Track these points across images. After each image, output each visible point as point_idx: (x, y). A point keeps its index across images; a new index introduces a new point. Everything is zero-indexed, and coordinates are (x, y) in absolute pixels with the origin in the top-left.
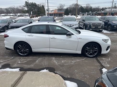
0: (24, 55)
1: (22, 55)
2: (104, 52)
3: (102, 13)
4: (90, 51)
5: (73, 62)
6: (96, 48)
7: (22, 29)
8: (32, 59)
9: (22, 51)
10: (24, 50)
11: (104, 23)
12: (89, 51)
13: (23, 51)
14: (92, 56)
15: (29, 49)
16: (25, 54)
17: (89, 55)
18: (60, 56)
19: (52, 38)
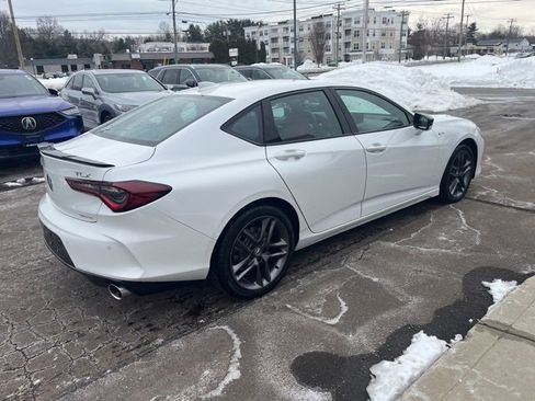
6: (468, 163)
7: (226, 127)
18: (381, 230)
19: (373, 151)
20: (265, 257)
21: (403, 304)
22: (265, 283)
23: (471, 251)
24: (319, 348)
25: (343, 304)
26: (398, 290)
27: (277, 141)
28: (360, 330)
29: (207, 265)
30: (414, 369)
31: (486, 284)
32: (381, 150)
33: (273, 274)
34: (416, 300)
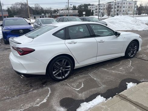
4: (131, 51)
5: (131, 67)
6: (136, 47)
8: (85, 79)
17: (131, 55)
18: (104, 65)
19: (100, 42)
20: (64, 70)
21: (99, 87)
22: (63, 77)
23: (128, 73)
24: (70, 96)
25: (83, 85)
26: (100, 82)
27: (69, 38)
28: (84, 93)
29: (45, 71)
30: (92, 106)
31: (127, 83)
32: (103, 42)
33: (66, 75)
34: (104, 86)
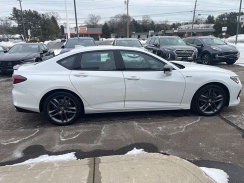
0: (65, 121)
1: (60, 121)
2: (234, 102)
3: (175, 33)
4: (208, 103)
5: (182, 128)
6: (220, 96)
7: (59, 62)
8: (90, 130)
9: (61, 112)
10: (66, 109)
11: (197, 50)
12: (205, 102)
13: (63, 112)
14: (212, 112)
15: (77, 108)
16: (69, 120)
17: (207, 110)
19: (130, 79)
20: (65, 111)
21: (92, 143)
23: (160, 136)
24: (45, 145)
25: (77, 136)
26: (101, 139)
27: (79, 69)
28: (63, 145)
29: (38, 108)
30: (48, 160)
31: (135, 148)
32: (137, 80)
34: (99, 144)
